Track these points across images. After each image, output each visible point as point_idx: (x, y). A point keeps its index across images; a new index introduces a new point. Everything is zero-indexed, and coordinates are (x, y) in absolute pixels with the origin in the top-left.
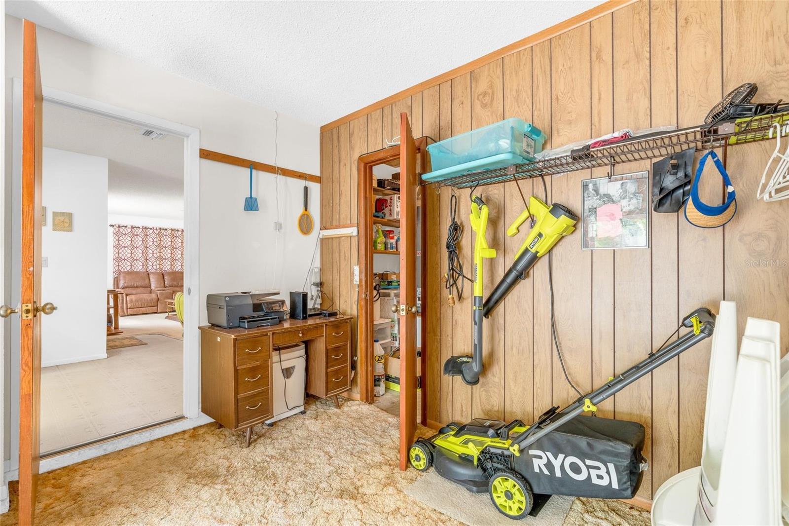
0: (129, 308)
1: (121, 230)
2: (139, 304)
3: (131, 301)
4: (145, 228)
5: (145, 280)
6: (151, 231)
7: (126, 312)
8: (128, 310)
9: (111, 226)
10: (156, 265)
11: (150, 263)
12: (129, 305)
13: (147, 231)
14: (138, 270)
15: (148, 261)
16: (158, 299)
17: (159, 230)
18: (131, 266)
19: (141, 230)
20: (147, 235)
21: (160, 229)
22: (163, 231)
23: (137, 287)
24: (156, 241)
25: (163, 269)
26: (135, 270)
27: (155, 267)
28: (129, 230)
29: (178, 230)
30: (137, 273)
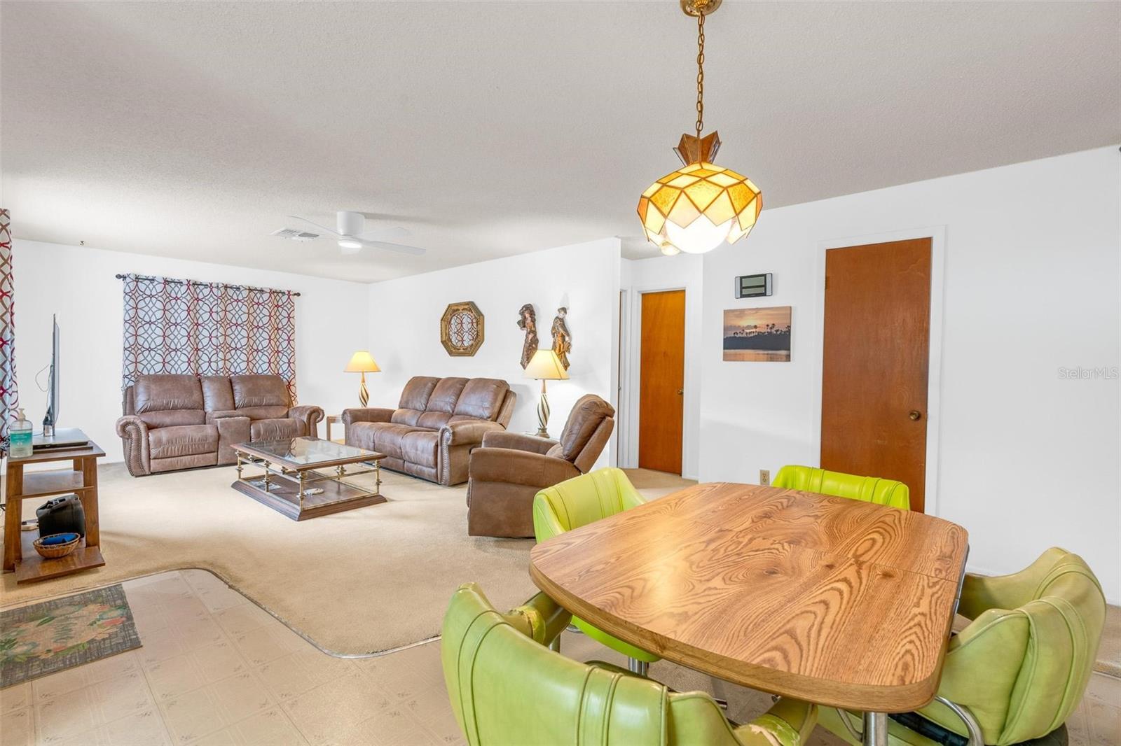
0: (155, 459)
1: (142, 286)
2: (176, 449)
3: (159, 443)
4: (194, 284)
5: (192, 394)
6: (206, 291)
7: (146, 468)
8: (151, 461)
9: (119, 277)
10: (216, 362)
11: (205, 358)
12: (153, 452)
13: (198, 291)
14: (179, 372)
15: (200, 353)
16: (219, 436)
17: (223, 289)
18: (164, 363)
19: (184, 288)
20: (198, 299)
21: (226, 287)
22: (230, 292)
23: (175, 408)
24: (217, 312)
25: (233, 370)
26: (173, 372)
27: (214, 365)
28: (160, 288)
29: (262, 291)
30: (176, 379)
